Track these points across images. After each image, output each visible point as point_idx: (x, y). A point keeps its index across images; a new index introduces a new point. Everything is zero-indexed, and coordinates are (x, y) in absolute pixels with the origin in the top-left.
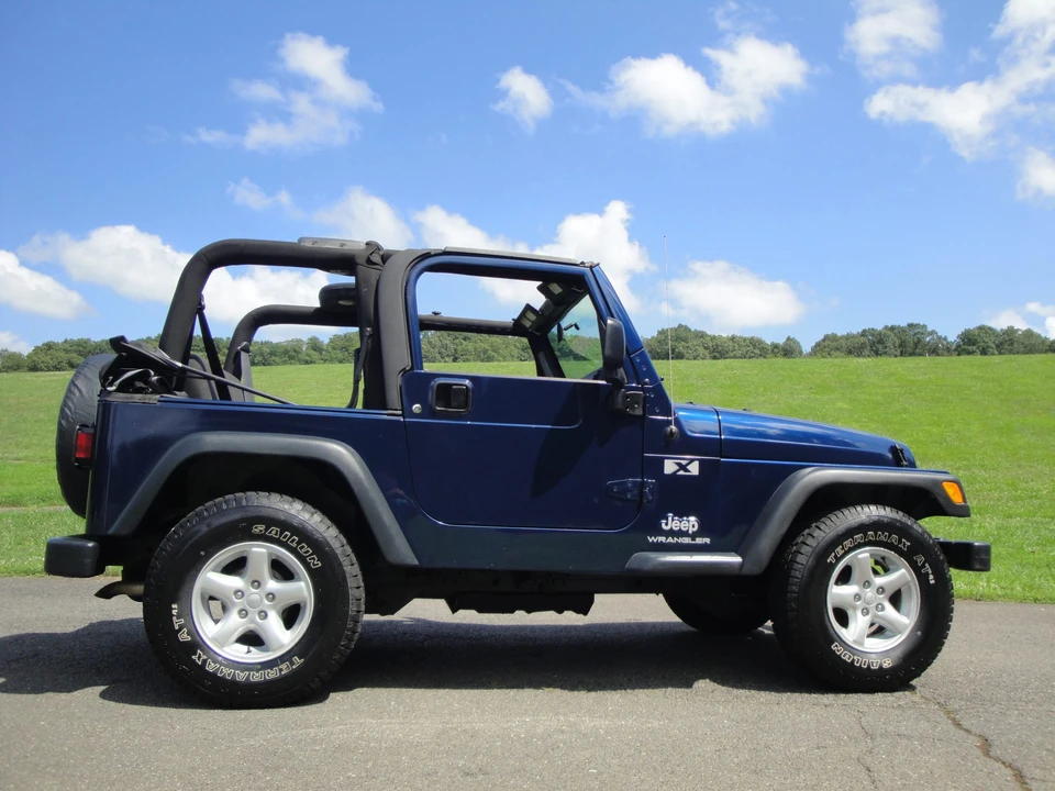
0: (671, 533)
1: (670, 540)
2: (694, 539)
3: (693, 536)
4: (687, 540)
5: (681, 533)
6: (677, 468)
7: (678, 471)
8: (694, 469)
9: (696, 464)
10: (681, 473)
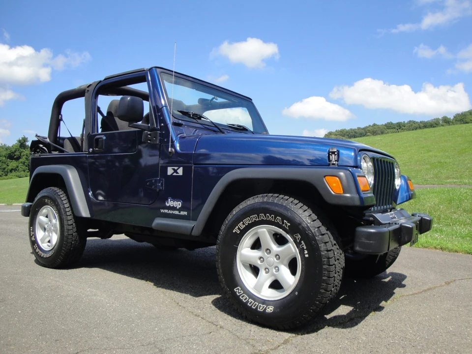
0: (170, 208)
1: (170, 212)
2: (180, 212)
3: (180, 210)
4: (177, 212)
5: (174, 208)
6: (173, 171)
7: (173, 173)
8: (180, 171)
9: (181, 168)
10: (175, 174)
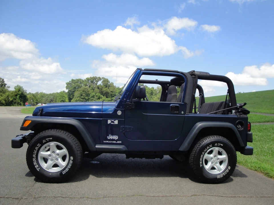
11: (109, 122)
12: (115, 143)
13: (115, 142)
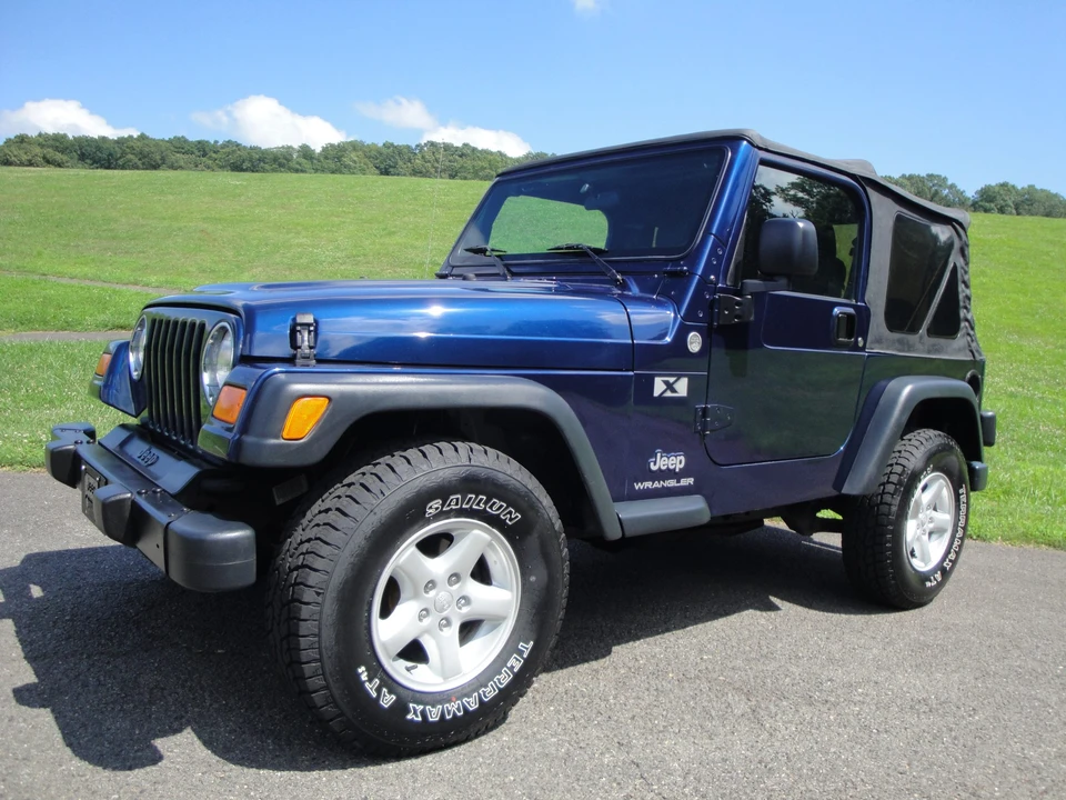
11: (659, 387)
12: (674, 487)
13: (671, 483)
